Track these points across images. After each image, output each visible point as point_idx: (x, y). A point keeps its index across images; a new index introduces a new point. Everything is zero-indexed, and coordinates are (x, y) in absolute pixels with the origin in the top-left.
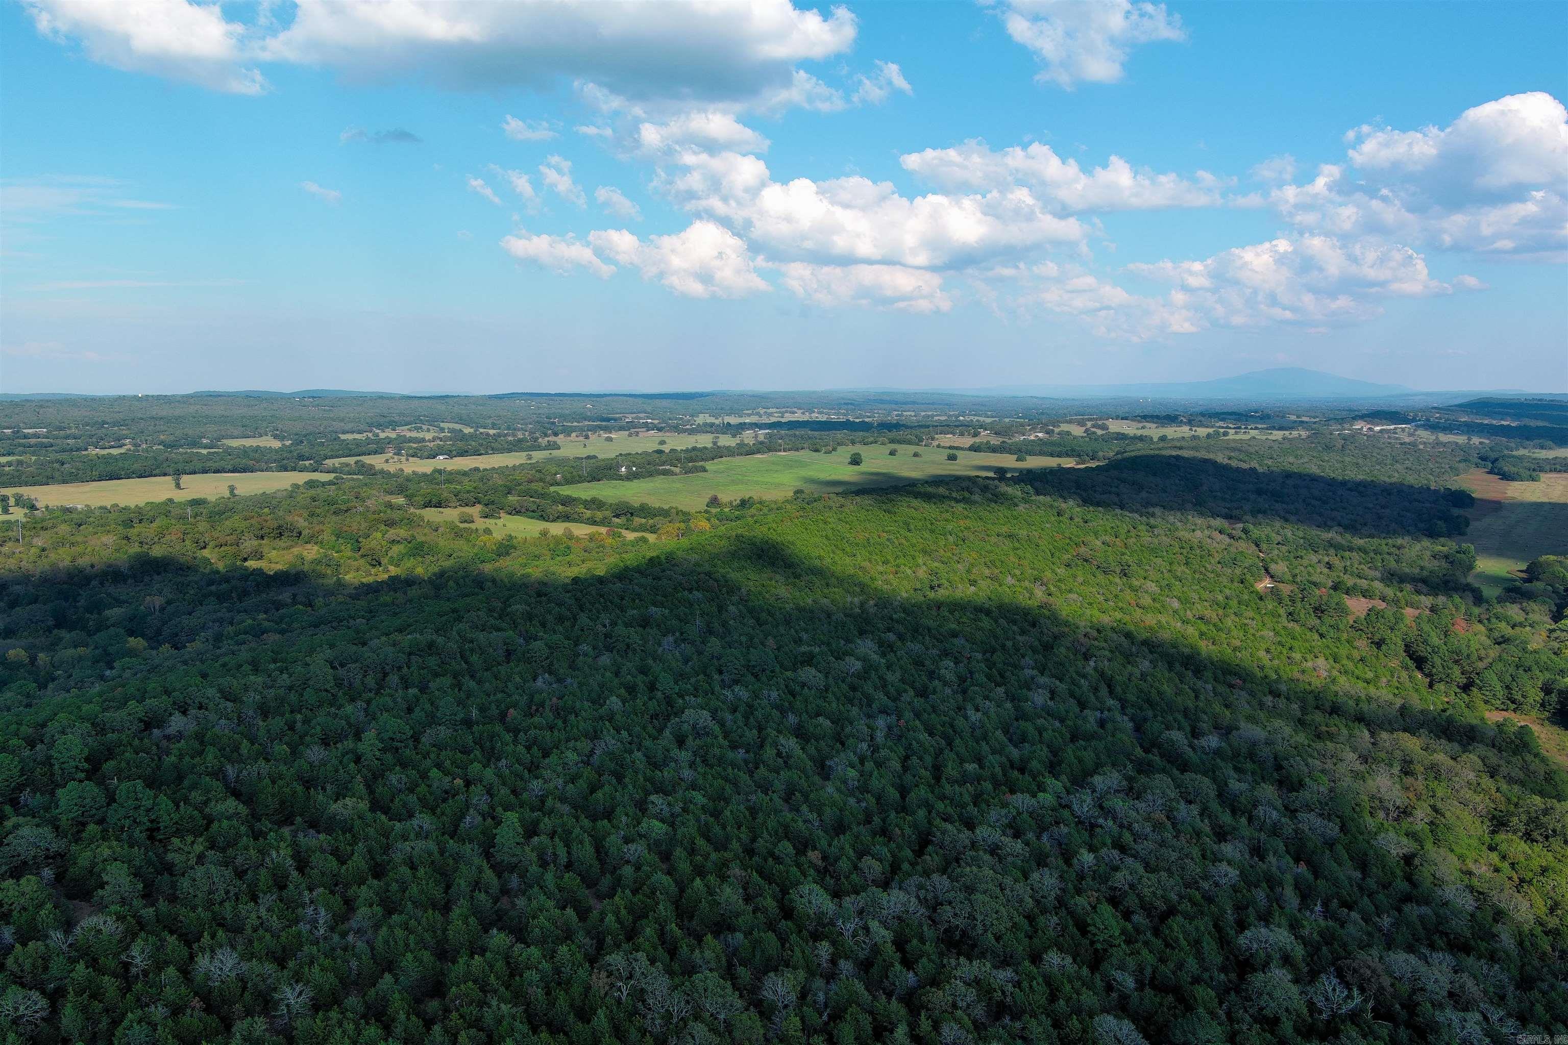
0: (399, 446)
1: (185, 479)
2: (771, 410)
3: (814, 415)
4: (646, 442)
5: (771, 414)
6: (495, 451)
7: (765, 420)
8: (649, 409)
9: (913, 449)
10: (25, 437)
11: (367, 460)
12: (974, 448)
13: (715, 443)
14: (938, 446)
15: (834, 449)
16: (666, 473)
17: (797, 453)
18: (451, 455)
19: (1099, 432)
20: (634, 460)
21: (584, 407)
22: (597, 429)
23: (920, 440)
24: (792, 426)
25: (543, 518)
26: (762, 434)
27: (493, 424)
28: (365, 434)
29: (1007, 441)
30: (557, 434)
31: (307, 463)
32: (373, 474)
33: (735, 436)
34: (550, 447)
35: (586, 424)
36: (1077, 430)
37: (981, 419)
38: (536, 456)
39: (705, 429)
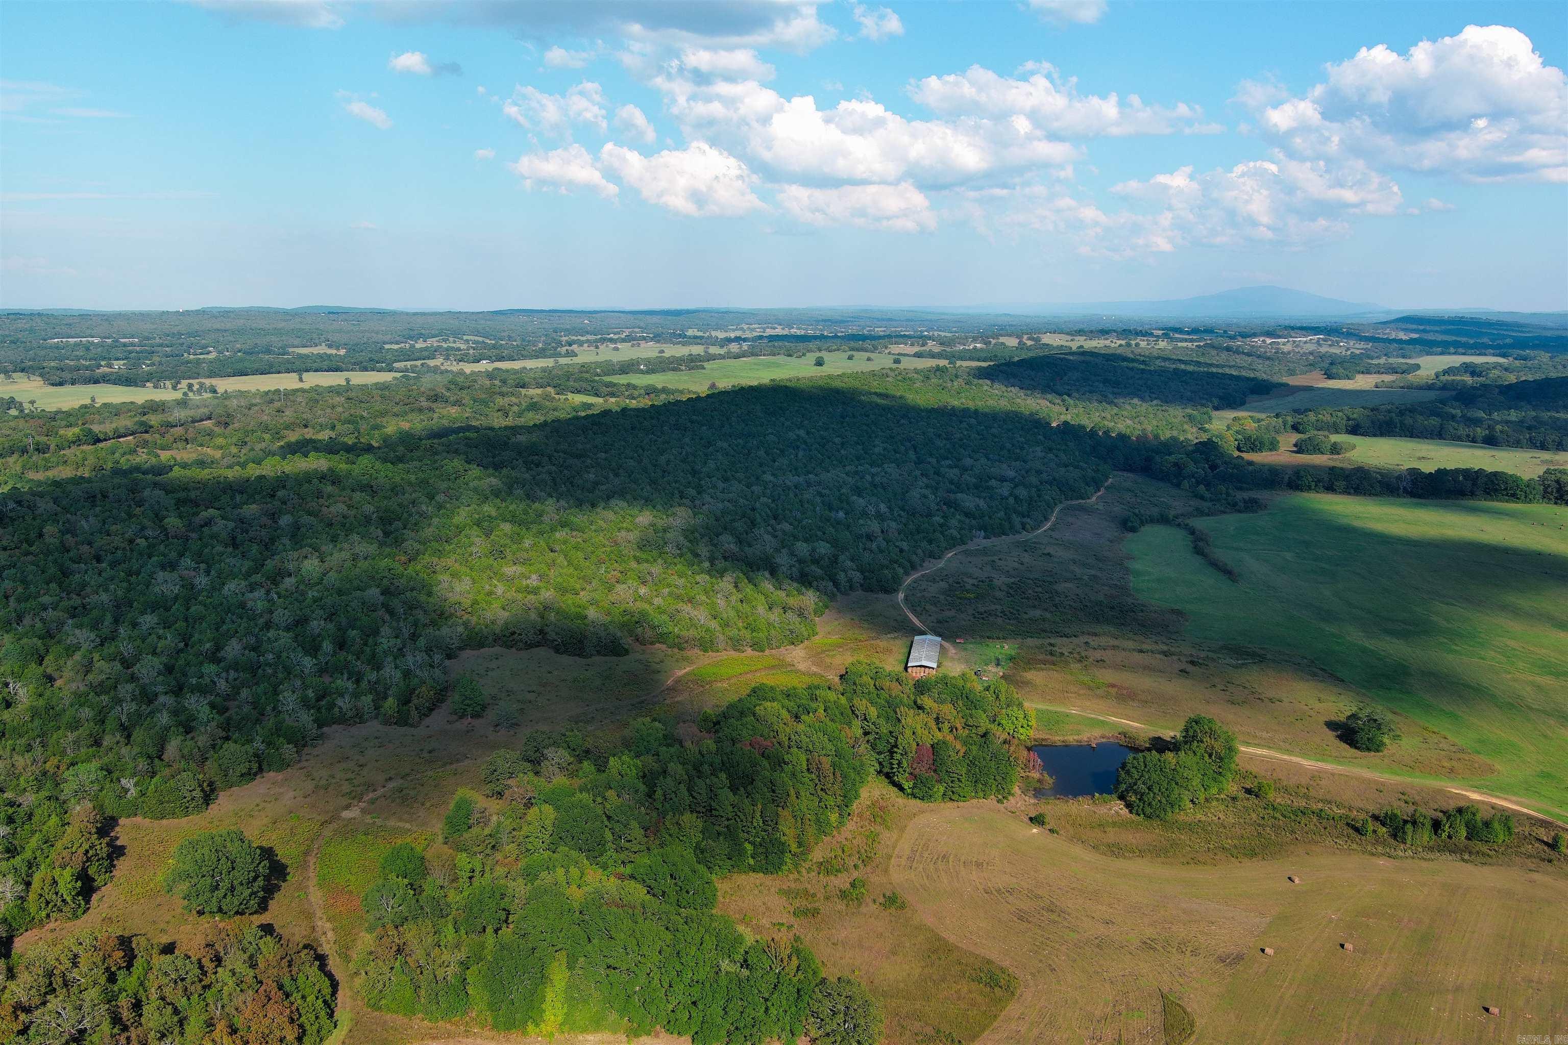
0: (447, 354)
1: (305, 376)
2: (754, 326)
3: (793, 331)
4: (649, 351)
5: (753, 330)
6: (525, 357)
7: (748, 335)
8: (642, 324)
9: (867, 355)
10: (125, 345)
11: (432, 363)
12: (918, 355)
13: (706, 352)
14: (889, 353)
15: (804, 355)
16: (674, 369)
17: (774, 357)
18: (493, 360)
19: (1029, 343)
20: (648, 362)
21: (582, 323)
22: (603, 340)
23: (875, 348)
24: (772, 338)
25: (597, 395)
26: (745, 346)
27: (509, 337)
28: (403, 345)
29: (948, 350)
30: (570, 345)
31: (384, 365)
32: (442, 373)
33: (722, 347)
34: (568, 354)
35: (590, 337)
36: (1012, 342)
37: (943, 334)
38: (563, 361)
39: (696, 340)
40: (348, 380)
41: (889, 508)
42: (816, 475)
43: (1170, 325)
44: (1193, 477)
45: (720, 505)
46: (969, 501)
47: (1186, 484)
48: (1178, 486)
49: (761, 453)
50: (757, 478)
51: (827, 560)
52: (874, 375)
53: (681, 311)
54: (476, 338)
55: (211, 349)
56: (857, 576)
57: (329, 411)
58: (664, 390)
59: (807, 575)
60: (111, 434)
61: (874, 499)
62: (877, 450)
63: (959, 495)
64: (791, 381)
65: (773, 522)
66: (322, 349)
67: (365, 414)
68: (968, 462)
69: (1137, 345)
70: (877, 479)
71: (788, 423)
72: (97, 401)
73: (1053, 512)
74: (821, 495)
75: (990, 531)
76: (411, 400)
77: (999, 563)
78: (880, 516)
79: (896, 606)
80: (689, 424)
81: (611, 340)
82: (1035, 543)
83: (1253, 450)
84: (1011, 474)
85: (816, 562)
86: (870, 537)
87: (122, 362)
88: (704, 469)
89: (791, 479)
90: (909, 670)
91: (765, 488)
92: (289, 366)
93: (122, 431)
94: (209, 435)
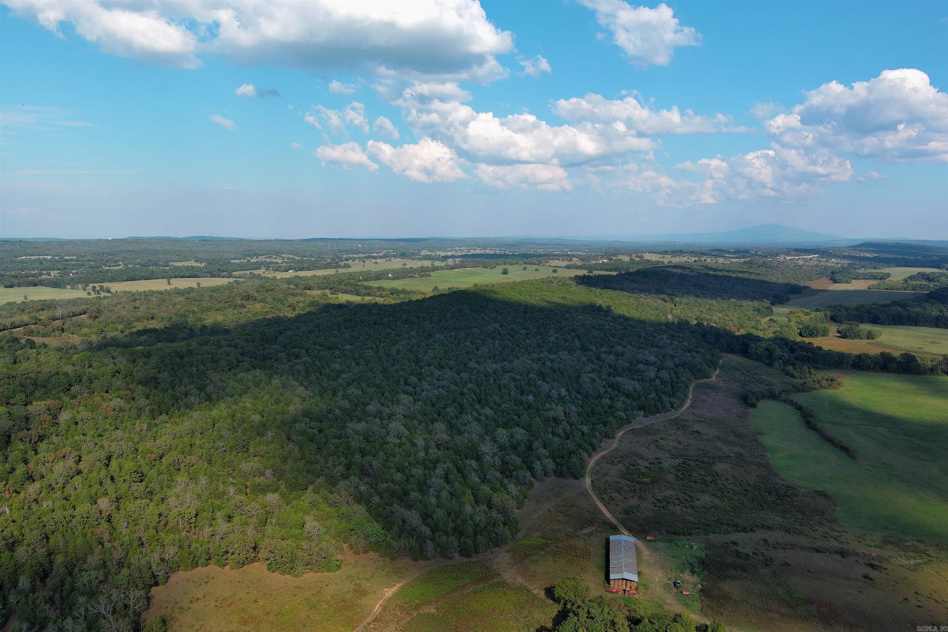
0: (268, 266)
1: (173, 281)
2: (462, 248)
3: (487, 251)
4: (397, 264)
5: (463, 251)
6: (317, 268)
7: (459, 254)
8: (394, 247)
9: (535, 267)
10: (67, 260)
11: (256, 272)
12: (568, 267)
13: (433, 265)
14: (549, 266)
15: (495, 267)
16: (411, 277)
17: (476, 269)
18: (296, 270)
19: (637, 259)
20: (394, 272)
21: (357, 246)
22: (369, 257)
23: (540, 263)
24: (473, 256)
25: (358, 295)
26: (457, 260)
27: (310, 255)
28: (243, 260)
29: (586, 263)
30: (347, 260)
31: (225, 273)
32: (262, 279)
33: (443, 261)
34: (346, 266)
35: (361, 255)
36: (626, 259)
37: (580, 253)
38: (341, 271)
39: (427, 258)
40: (199, 284)
41: (568, 391)
42: (510, 362)
43: (719, 248)
44: (781, 359)
45: (435, 392)
46: (628, 384)
47: (776, 364)
48: (770, 365)
49: (468, 343)
50: (465, 365)
51: (523, 445)
52: (543, 282)
53: (419, 239)
54: (290, 256)
55: (121, 263)
56: (550, 464)
57: (171, 307)
58: (404, 291)
59: (507, 463)
60: (9, 326)
61: (555, 384)
62: (552, 339)
63: (620, 379)
64: (488, 286)
65: (477, 406)
66: (192, 263)
67: (196, 310)
68: (619, 348)
69: (705, 260)
70: (556, 366)
71: (487, 318)
72: (28, 298)
73: (689, 389)
74: (515, 380)
75: (647, 410)
76: (231, 299)
77: (662, 442)
78: (561, 399)
79: (584, 494)
80: (416, 320)
81: (374, 257)
82: (683, 420)
83: (811, 335)
84: (652, 359)
85: (514, 447)
86: (555, 420)
87: (57, 272)
88: (425, 358)
89: (491, 367)
90: (612, 583)
91: (471, 374)
92: (164, 274)
93: (17, 323)
94: (79, 326)
